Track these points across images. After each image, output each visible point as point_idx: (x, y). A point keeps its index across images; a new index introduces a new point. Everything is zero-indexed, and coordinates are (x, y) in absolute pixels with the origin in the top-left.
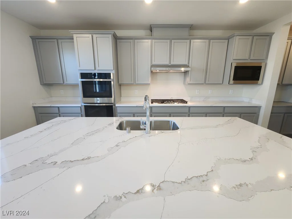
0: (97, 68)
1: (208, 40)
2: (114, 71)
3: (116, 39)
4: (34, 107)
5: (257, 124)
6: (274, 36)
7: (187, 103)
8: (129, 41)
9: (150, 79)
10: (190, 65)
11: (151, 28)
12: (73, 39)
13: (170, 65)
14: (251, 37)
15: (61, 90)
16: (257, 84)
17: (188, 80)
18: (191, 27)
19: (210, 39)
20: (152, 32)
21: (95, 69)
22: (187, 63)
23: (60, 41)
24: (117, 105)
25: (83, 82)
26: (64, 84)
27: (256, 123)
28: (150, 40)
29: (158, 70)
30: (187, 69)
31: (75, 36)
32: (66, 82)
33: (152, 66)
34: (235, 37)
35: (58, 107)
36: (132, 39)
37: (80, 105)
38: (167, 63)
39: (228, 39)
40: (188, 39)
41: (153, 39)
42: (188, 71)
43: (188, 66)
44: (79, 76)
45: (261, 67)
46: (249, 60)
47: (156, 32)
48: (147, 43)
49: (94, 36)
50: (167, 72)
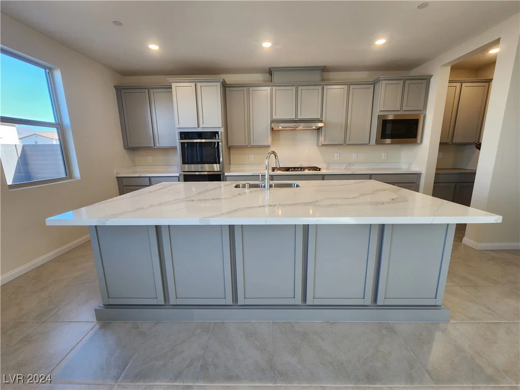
0: (201, 126)
1: (346, 87)
2: (223, 128)
3: (225, 87)
4: (117, 177)
5: (418, 192)
6: (432, 80)
7: (320, 170)
8: (242, 88)
9: (270, 138)
10: (324, 119)
11: (270, 72)
12: (171, 88)
13: (296, 119)
14: (402, 82)
15: (148, 157)
16: (415, 143)
17: (322, 139)
18: (324, 69)
19: (349, 84)
20: (272, 76)
21: (198, 127)
22: (319, 117)
23: (152, 91)
24: (226, 174)
25: (182, 144)
26: (155, 147)
27: (417, 190)
28: (269, 88)
29: (280, 126)
30: (320, 125)
31: (174, 85)
32: (157, 145)
33: (272, 122)
34: (381, 82)
35: (150, 178)
36: (246, 86)
37: (178, 175)
38: (293, 117)
39: (374, 83)
40: (320, 85)
41: (274, 86)
42: (322, 127)
43: (321, 121)
44: (177, 136)
45: (418, 120)
46: (401, 111)
47: (277, 77)
48: (265, 91)
49: (199, 85)
50: (294, 129)
